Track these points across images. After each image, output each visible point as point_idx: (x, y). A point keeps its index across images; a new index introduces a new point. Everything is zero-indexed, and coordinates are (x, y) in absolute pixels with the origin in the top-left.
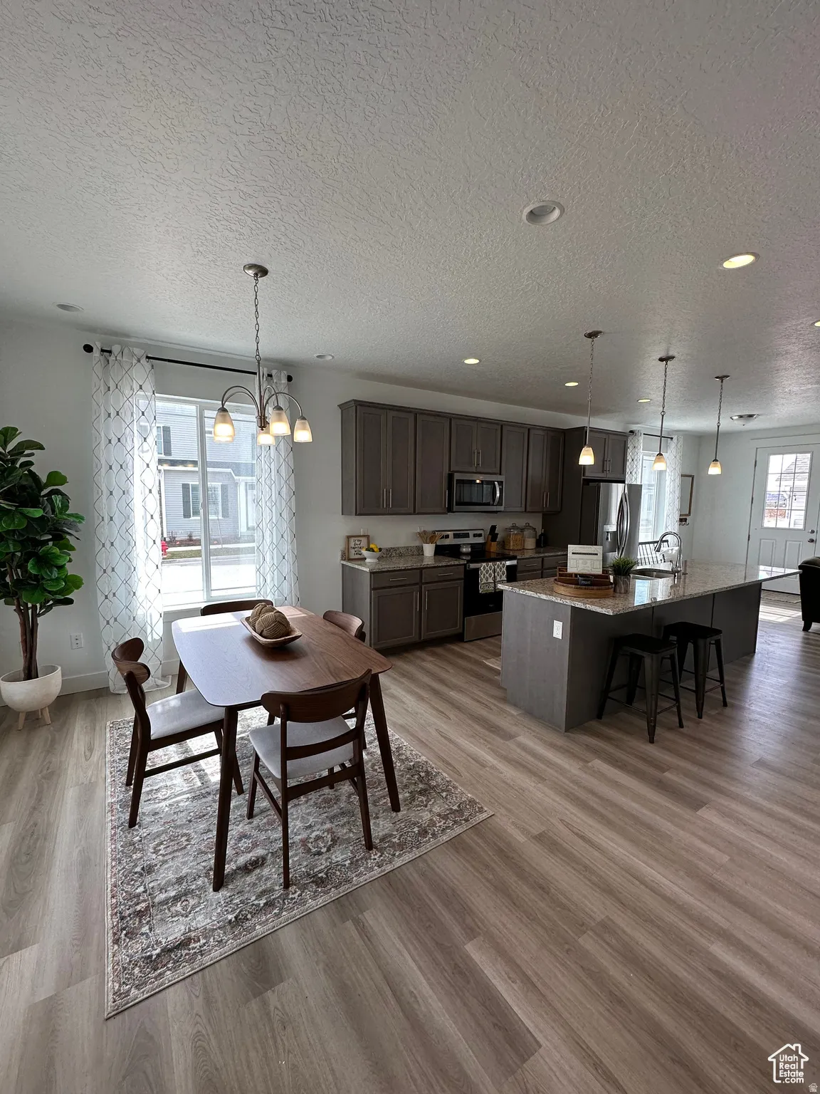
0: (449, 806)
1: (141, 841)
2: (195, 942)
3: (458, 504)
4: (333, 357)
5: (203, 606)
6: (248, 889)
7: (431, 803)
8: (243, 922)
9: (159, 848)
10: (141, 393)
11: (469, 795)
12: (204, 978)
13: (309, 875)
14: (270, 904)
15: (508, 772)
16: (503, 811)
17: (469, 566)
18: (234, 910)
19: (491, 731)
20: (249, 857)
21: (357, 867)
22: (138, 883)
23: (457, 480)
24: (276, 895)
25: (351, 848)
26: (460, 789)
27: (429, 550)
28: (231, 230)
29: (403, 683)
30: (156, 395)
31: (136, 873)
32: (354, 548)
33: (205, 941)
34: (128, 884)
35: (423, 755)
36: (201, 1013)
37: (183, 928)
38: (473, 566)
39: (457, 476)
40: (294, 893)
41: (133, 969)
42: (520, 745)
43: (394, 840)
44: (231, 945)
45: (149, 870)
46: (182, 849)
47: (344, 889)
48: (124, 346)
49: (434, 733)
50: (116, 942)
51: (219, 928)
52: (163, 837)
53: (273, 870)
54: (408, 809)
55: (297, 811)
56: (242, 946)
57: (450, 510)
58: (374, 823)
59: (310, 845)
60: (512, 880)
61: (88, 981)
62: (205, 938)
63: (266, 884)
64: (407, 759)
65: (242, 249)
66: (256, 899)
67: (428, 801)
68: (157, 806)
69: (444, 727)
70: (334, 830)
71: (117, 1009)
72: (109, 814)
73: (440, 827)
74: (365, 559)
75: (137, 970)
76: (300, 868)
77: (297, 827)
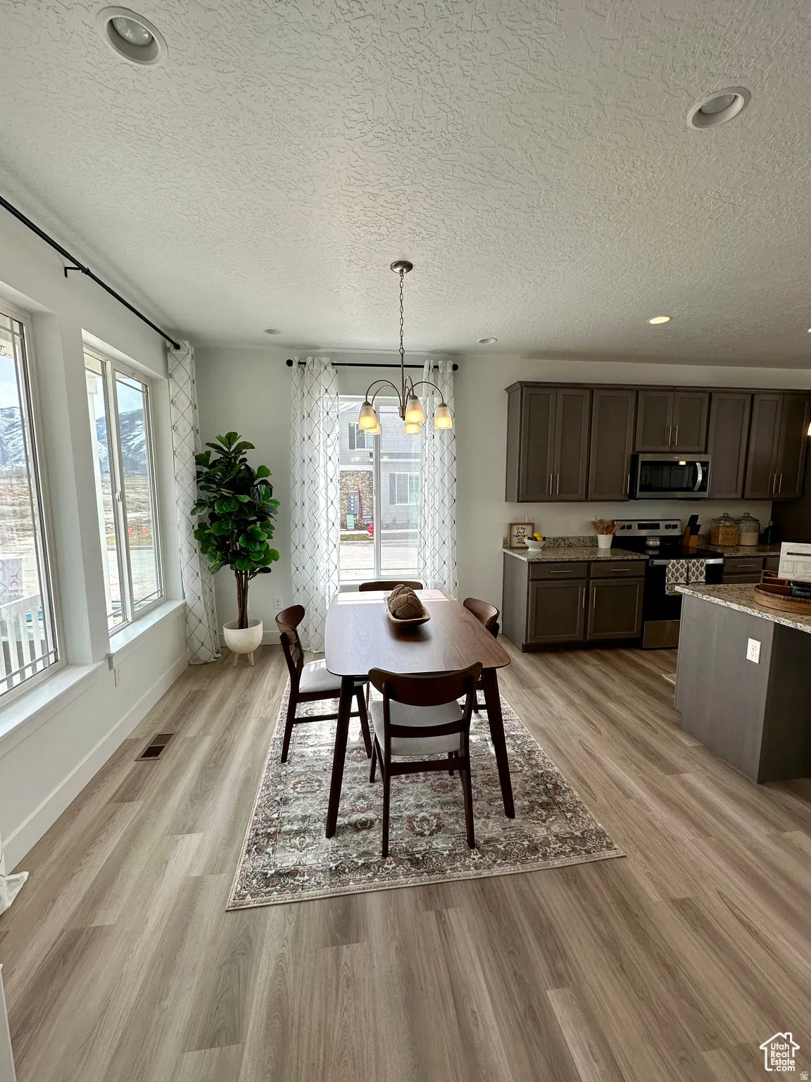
0: (571, 829)
1: (286, 776)
2: (300, 875)
3: (643, 489)
4: (496, 340)
5: (361, 583)
6: (353, 845)
7: (551, 820)
8: (341, 874)
9: (297, 786)
10: (326, 396)
11: (599, 825)
12: (299, 910)
13: (407, 851)
14: (366, 866)
15: (659, 812)
16: (639, 855)
17: (653, 562)
18: (336, 860)
19: (651, 760)
20: (361, 817)
21: (454, 860)
22: (275, 810)
23: (642, 462)
24: (374, 860)
25: (454, 840)
26: (590, 814)
27: (604, 542)
28: (371, 234)
29: (555, 683)
30: (340, 396)
31: (276, 801)
32: (517, 536)
33: (308, 878)
34: (269, 809)
35: (556, 765)
36: (289, 939)
37: (295, 860)
38: (657, 562)
39: (642, 458)
40: (390, 864)
41: (253, 879)
42: (684, 784)
43: (499, 846)
44: (326, 890)
45: (285, 801)
46: (313, 792)
47: (436, 878)
48: (314, 356)
49: (575, 743)
50: (248, 852)
51: (321, 871)
52: (302, 778)
53: (378, 836)
54: (524, 819)
55: (413, 788)
56: (335, 895)
57: (632, 496)
58: (484, 822)
59: (415, 823)
60: (627, 940)
61: (223, 875)
62: (309, 875)
63: (368, 847)
64: (537, 765)
65: (385, 249)
66: (357, 857)
67: (548, 817)
68: (305, 749)
69: (592, 742)
70: (441, 816)
71: (234, 906)
72: (271, 747)
73: (554, 849)
74: (528, 548)
75: (254, 881)
76: (401, 843)
77: (410, 803)
